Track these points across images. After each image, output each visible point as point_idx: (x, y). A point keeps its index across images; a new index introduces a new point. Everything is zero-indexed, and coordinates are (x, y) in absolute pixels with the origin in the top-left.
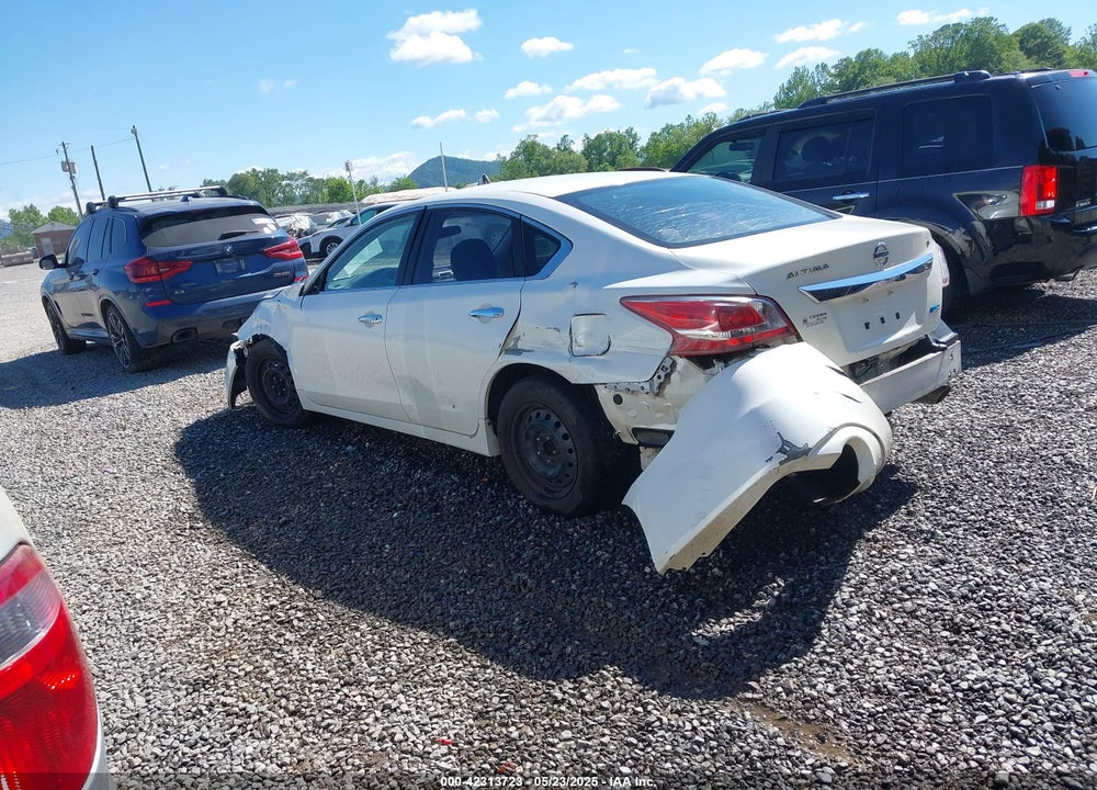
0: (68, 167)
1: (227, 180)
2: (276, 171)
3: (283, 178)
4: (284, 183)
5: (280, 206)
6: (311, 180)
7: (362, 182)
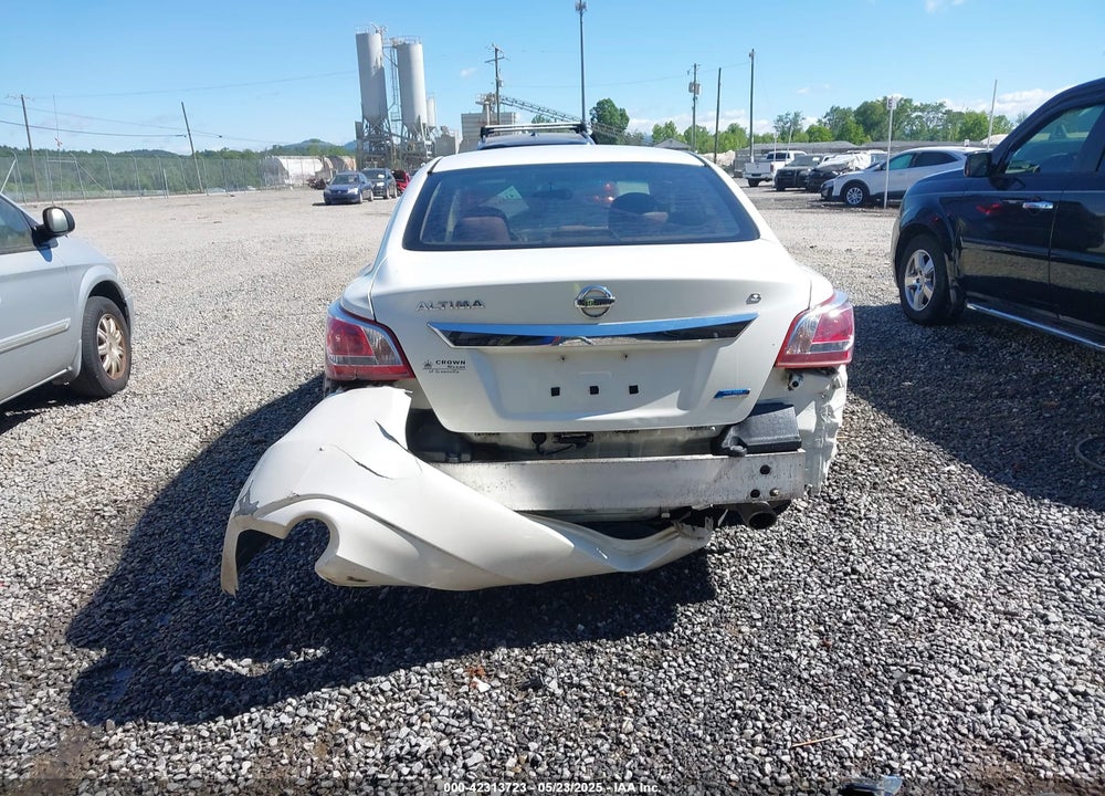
0: (694, 88)
1: (854, 108)
2: (911, 100)
3: (916, 109)
4: (914, 115)
5: (903, 139)
6: (948, 112)
7: (1002, 118)
